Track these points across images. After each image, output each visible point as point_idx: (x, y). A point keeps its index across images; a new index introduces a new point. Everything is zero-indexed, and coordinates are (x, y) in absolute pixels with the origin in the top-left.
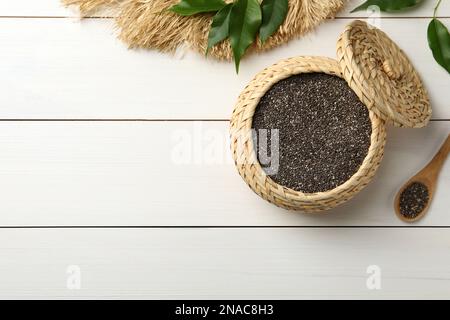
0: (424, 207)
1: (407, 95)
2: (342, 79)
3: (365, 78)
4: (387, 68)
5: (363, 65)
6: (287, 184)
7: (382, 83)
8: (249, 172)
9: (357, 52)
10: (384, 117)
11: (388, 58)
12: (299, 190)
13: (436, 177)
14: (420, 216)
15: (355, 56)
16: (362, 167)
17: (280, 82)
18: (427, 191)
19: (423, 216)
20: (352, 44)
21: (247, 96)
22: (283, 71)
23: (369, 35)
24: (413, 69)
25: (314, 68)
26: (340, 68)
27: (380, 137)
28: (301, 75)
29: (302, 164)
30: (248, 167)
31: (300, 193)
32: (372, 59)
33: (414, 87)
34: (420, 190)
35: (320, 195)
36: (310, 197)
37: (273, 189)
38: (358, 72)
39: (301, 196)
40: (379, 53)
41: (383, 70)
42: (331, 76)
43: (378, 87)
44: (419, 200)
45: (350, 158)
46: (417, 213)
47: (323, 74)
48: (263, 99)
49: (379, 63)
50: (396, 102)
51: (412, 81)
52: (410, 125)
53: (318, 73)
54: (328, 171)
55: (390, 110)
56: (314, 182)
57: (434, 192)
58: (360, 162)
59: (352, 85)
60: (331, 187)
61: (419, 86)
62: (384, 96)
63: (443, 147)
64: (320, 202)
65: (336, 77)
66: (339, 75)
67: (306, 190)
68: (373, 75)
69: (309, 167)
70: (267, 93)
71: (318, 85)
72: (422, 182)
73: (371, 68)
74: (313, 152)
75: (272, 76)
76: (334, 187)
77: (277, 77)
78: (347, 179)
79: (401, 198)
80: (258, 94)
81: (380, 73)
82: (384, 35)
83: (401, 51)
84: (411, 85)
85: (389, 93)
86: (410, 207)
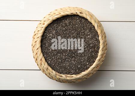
12: (73, 74)
17: (49, 25)
21: (36, 37)
25: (63, 14)
30: (46, 70)
35: (83, 73)
48: (43, 36)
58: (98, 52)
64: (84, 77)
66: (76, 14)
70: (44, 32)
75: (44, 24)
76: (89, 67)
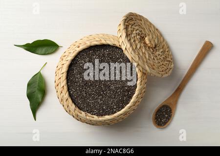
0: (169, 119)
1: (159, 57)
2: (121, 49)
3: (133, 49)
4: (147, 42)
5: (132, 41)
6: (88, 111)
7: (144, 51)
8: (65, 104)
9: (129, 33)
10: (144, 71)
11: (149, 35)
13: (176, 102)
14: (167, 124)
15: (127, 36)
16: (132, 101)
18: (171, 110)
19: (169, 125)
20: (126, 28)
22: (86, 43)
23: (138, 21)
24: (164, 40)
26: (119, 42)
27: (142, 83)
28: (96, 46)
29: (97, 99)
31: (95, 116)
32: (138, 37)
33: (164, 52)
34: (167, 110)
36: (101, 119)
37: (79, 114)
38: (129, 45)
39: (96, 118)
40: (143, 32)
41: (145, 43)
42: (114, 47)
43: (141, 54)
44: (166, 116)
45: (125, 96)
46: (165, 123)
47: (109, 45)
49: (142, 38)
50: (152, 63)
51: (163, 48)
52: (160, 76)
53: (106, 45)
54: (112, 103)
55: (147, 68)
56: (103, 110)
57: (175, 110)
59: (126, 53)
60: (113, 113)
61: (167, 50)
62: (145, 60)
63: (180, 85)
65: (117, 47)
67: (99, 115)
68: (138, 47)
69: (101, 100)
71: (107, 52)
72: (168, 105)
73: (137, 42)
74: (103, 92)
77: (82, 48)
78: (123, 107)
79: (156, 115)
80: (70, 58)
81: (142, 45)
82: (147, 20)
83: (157, 29)
84: (162, 50)
85: (147, 57)
86: (161, 120)
